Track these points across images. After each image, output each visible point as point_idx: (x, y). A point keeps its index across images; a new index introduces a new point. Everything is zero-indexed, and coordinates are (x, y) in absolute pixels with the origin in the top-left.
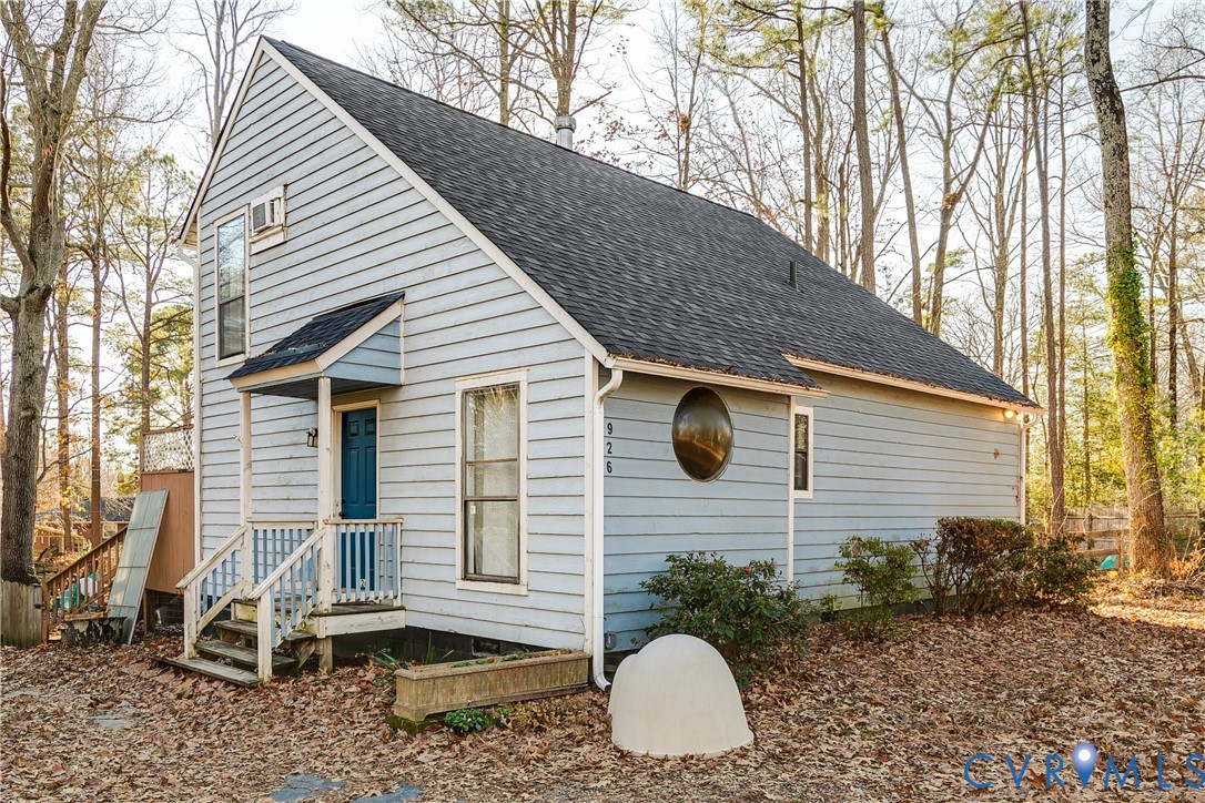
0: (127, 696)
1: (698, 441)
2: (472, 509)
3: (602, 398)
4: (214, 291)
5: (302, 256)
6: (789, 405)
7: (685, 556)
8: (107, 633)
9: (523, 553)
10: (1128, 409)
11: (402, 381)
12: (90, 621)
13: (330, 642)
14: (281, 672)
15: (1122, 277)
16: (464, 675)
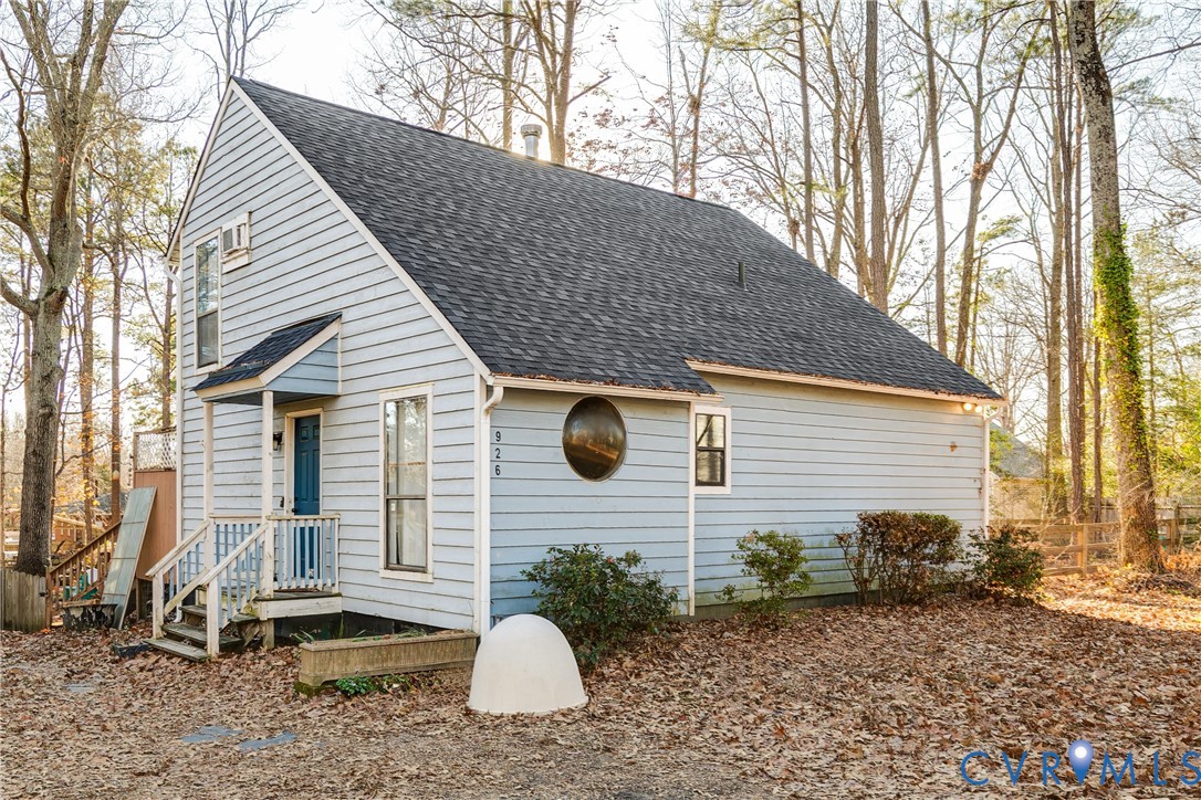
0: (100, 669)
1: (591, 445)
2: (393, 507)
3: (487, 411)
4: (194, 305)
5: (263, 277)
6: (688, 409)
7: (571, 549)
8: (99, 618)
9: (430, 545)
10: (1117, 397)
11: (340, 392)
12: (84, 607)
13: (272, 624)
14: (226, 649)
15: (1109, 261)
16: (358, 649)
